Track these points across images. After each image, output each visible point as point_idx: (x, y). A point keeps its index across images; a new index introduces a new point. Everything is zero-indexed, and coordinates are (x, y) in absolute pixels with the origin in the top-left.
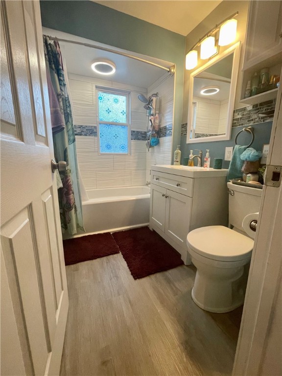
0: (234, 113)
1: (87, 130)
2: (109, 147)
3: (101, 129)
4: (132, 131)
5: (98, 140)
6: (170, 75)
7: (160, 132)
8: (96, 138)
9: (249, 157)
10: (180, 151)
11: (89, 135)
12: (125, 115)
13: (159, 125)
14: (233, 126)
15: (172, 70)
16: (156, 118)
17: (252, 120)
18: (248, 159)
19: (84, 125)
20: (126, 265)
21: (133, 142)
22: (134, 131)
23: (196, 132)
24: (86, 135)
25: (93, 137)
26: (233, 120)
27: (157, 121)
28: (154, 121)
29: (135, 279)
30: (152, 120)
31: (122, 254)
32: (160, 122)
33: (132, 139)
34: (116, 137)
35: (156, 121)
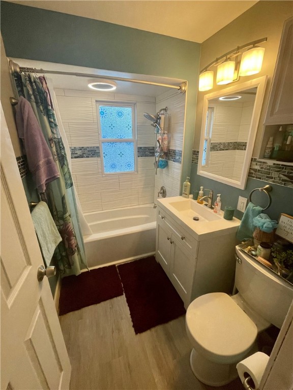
0: (252, 161)
1: (88, 151)
2: (114, 166)
3: (103, 149)
4: (138, 148)
5: (102, 161)
6: (181, 93)
7: (169, 154)
8: (99, 159)
9: (262, 226)
10: (189, 184)
11: (92, 157)
12: (131, 129)
13: (168, 147)
14: (249, 176)
15: (183, 88)
16: (165, 139)
17: (272, 178)
18: (261, 227)
19: (85, 146)
20: (129, 312)
21: (140, 159)
22: (141, 148)
23: (212, 142)
24: (88, 157)
25: (95, 159)
26: (250, 168)
27: (166, 142)
28: (162, 141)
29: (136, 334)
30: (160, 141)
31: (126, 297)
32: (169, 143)
33: (138, 157)
34: (121, 154)
35: (164, 142)
